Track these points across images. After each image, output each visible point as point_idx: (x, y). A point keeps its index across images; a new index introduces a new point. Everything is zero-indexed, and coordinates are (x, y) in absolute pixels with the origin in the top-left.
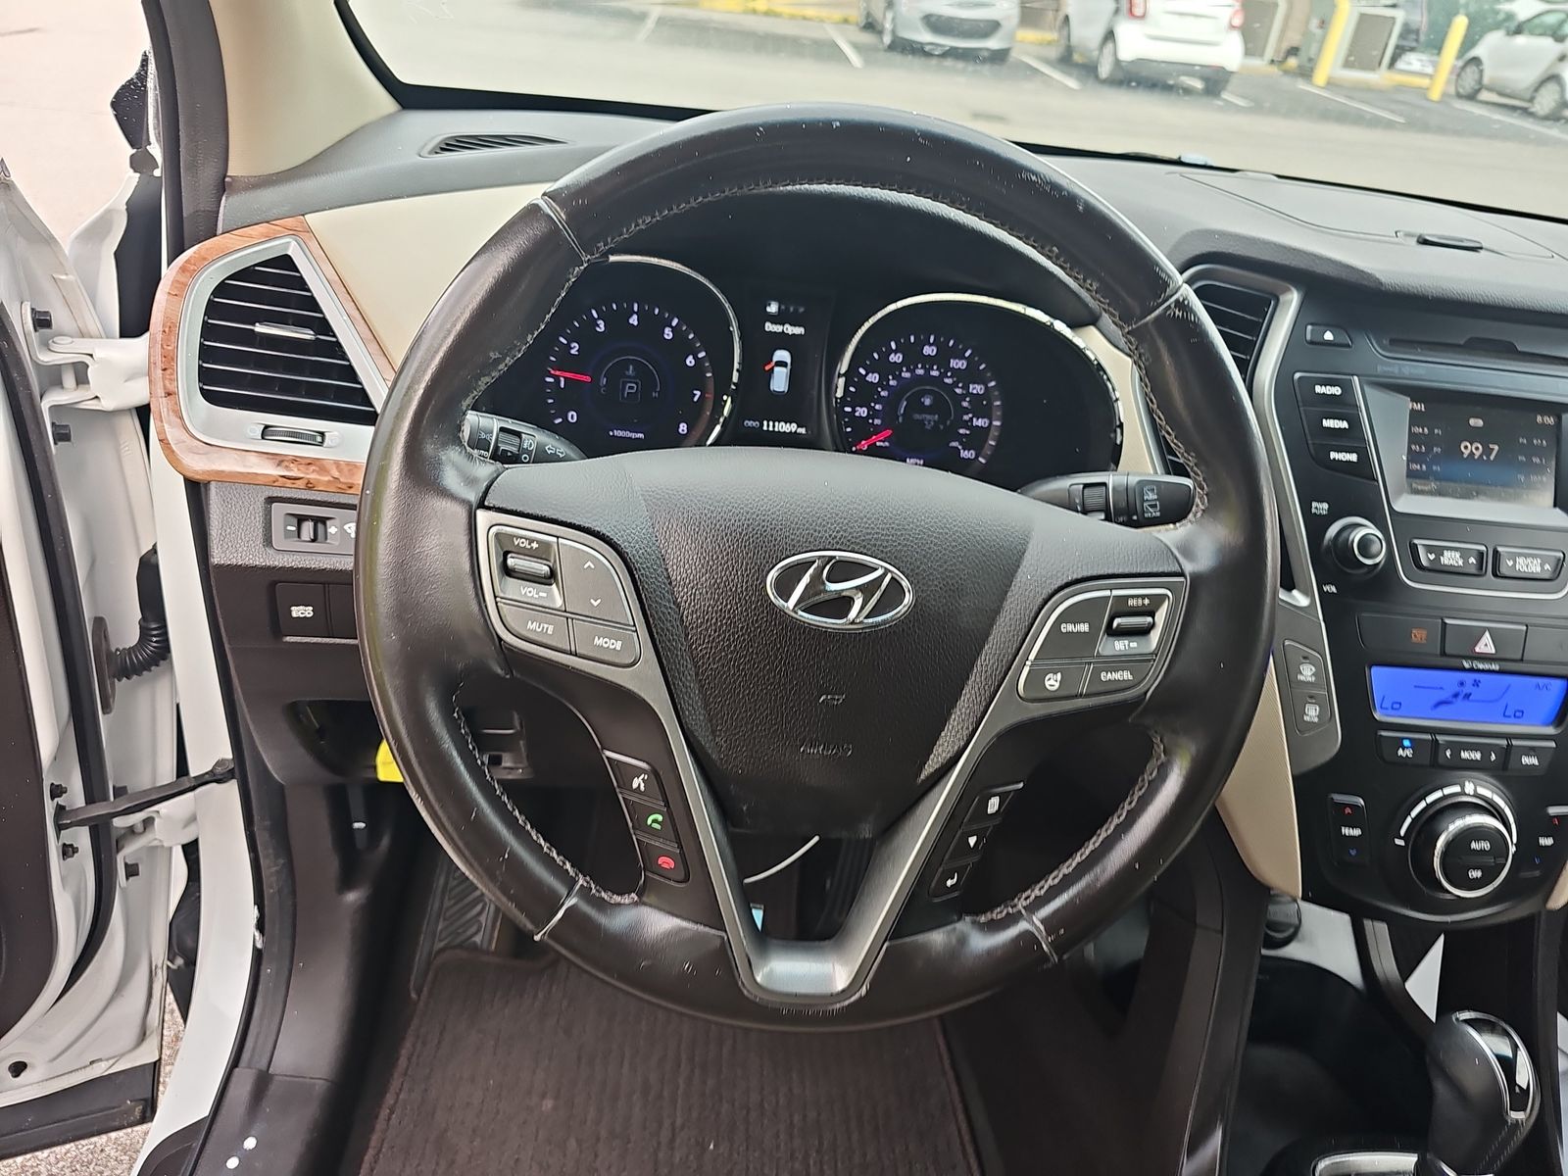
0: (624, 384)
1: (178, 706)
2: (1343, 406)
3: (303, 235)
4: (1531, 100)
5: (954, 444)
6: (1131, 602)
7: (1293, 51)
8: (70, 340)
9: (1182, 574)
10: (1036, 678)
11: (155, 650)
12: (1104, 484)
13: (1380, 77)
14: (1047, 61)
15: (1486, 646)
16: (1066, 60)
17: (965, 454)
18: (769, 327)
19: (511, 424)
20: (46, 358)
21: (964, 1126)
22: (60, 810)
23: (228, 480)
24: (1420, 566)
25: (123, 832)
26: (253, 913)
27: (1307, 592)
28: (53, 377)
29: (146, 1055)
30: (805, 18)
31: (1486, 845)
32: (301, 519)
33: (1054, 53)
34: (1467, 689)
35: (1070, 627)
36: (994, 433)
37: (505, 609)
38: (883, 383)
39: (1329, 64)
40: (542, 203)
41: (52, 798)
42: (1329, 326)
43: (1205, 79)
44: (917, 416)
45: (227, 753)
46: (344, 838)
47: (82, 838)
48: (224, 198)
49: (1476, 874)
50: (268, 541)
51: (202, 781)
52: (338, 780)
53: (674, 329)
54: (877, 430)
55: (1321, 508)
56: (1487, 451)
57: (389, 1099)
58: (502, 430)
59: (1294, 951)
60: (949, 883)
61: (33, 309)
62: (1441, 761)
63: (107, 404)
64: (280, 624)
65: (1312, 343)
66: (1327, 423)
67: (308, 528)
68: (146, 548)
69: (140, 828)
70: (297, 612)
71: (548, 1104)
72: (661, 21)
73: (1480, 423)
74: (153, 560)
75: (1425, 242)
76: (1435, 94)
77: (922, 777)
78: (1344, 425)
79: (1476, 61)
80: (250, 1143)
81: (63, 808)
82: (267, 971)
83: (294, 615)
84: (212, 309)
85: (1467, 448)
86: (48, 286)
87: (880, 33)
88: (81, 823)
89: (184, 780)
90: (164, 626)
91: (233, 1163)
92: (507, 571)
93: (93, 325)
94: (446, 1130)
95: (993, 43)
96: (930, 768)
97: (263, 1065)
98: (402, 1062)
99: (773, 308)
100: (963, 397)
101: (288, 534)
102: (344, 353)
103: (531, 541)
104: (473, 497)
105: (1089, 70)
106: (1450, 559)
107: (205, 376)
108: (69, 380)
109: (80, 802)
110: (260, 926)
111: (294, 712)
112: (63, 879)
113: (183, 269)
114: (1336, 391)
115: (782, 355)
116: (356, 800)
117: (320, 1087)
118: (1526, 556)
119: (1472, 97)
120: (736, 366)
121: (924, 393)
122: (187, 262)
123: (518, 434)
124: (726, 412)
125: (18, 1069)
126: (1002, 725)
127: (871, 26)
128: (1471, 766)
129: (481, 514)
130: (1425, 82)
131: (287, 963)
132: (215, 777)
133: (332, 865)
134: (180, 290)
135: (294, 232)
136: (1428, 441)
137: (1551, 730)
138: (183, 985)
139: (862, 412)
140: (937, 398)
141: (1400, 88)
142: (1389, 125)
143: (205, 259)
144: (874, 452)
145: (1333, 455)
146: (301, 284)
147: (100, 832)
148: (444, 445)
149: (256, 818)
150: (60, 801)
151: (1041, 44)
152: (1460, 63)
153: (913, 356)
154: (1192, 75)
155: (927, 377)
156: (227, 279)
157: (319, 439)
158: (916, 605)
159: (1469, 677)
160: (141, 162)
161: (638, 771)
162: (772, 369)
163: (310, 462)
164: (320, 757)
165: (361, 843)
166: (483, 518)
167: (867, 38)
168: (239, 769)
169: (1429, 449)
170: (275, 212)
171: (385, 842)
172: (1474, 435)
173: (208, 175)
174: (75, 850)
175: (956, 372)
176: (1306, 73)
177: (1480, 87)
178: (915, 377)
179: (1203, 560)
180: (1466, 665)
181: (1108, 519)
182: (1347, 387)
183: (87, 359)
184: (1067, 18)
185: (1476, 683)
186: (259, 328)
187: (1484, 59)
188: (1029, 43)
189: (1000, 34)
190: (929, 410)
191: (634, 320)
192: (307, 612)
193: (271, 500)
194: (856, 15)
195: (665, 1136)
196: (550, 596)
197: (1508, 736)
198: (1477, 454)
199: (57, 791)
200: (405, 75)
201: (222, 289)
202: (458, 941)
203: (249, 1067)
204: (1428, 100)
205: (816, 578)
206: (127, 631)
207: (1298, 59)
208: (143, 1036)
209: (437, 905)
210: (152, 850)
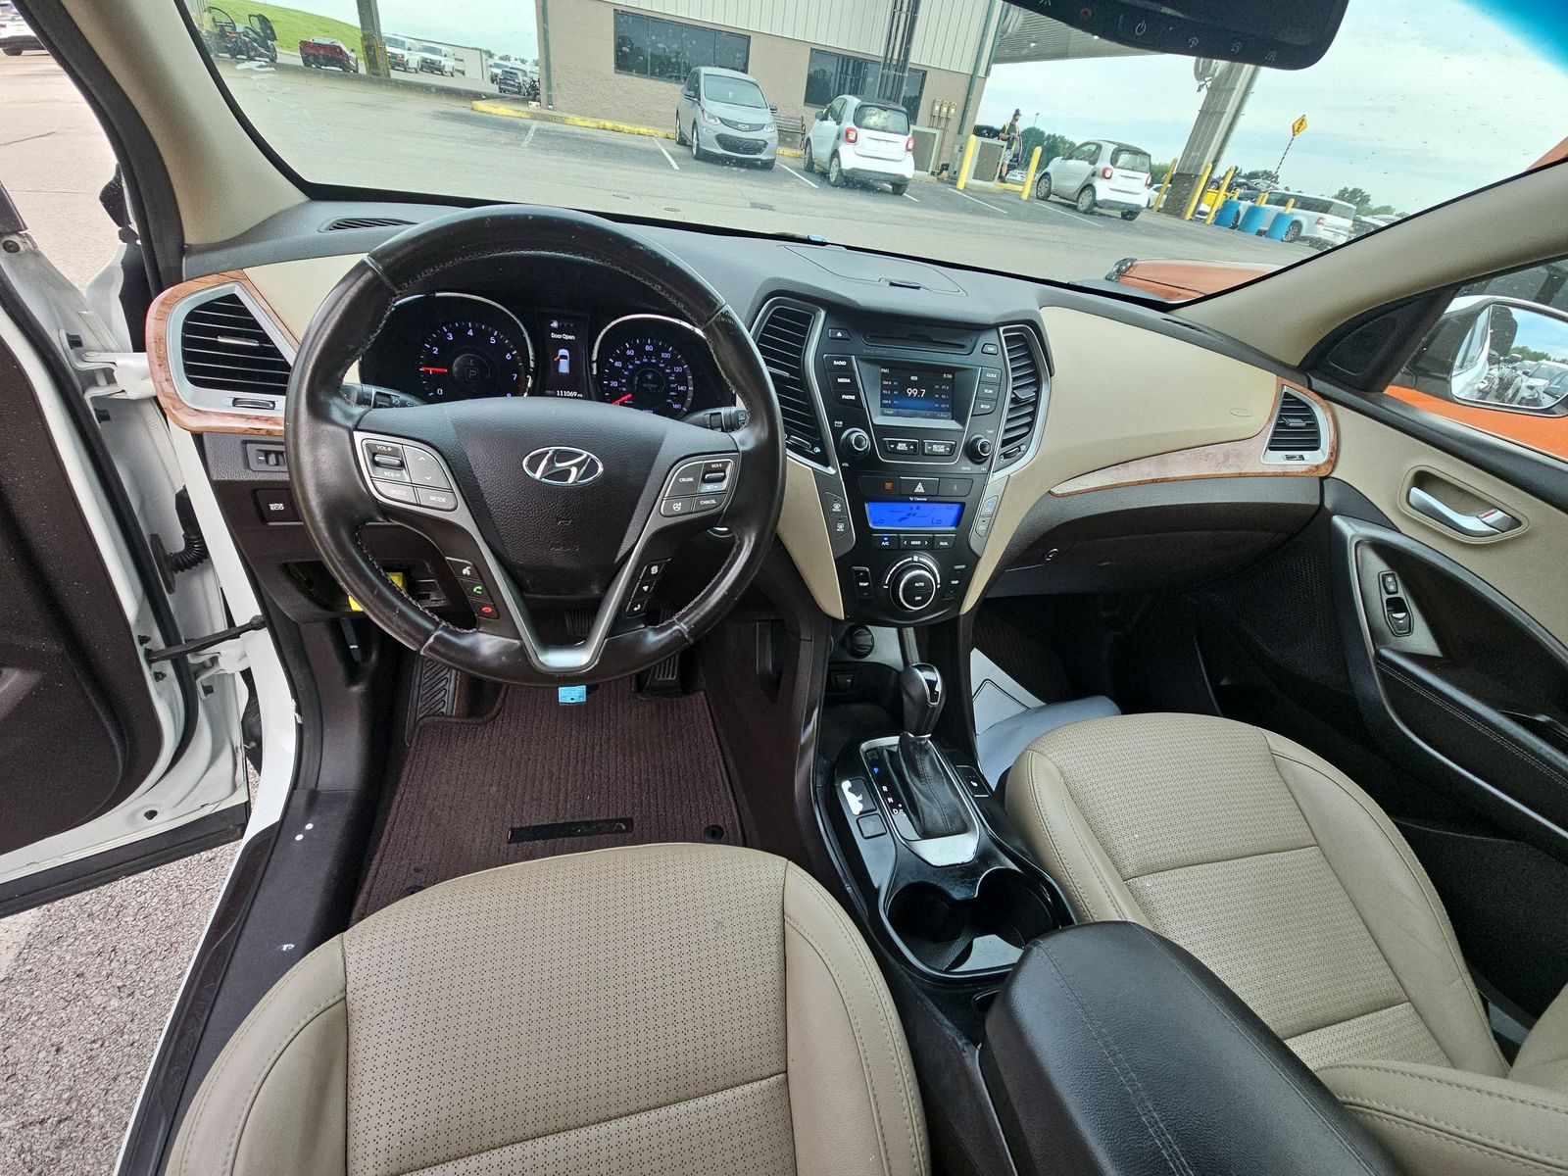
0: (468, 371)
1: (221, 589)
2: (847, 371)
3: (245, 282)
4: (1077, 201)
5: (669, 401)
6: (713, 466)
7: (945, 167)
8: (97, 354)
9: (737, 451)
10: (669, 506)
11: (197, 555)
12: (720, 413)
13: (994, 185)
14: (797, 170)
15: (920, 489)
16: (809, 168)
17: (676, 406)
18: (553, 335)
19: (383, 390)
20: (82, 366)
21: (723, 769)
22: (148, 653)
23: (213, 432)
24: (887, 451)
25: (197, 668)
26: (292, 704)
27: (834, 467)
28: (90, 379)
29: (240, 798)
30: (639, 134)
31: (922, 584)
32: (267, 453)
33: (802, 164)
34: (913, 512)
35: (684, 480)
36: (690, 394)
37: (377, 483)
38: (624, 367)
39: (965, 178)
40: (367, 261)
41: (141, 644)
42: (840, 329)
43: (892, 184)
44: (645, 385)
45: (258, 612)
46: (346, 655)
47: (168, 669)
48: (184, 260)
49: (918, 598)
50: (247, 465)
51: (245, 629)
52: (331, 615)
53: (496, 338)
54: (625, 394)
55: (839, 424)
56: (920, 393)
57: (398, 797)
58: (378, 393)
59: (872, 658)
60: (636, 609)
61: (68, 335)
62: (902, 546)
63: (132, 395)
64: (264, 516)
65: (831, 338)
66: (839, 380)
67: (272, 459)
68: (179, 489)
69: (209, 664)
70: (273, 507)
71: (494, 789)
72: (539, 132)
73: (916, 378)
74: (185, 495)
75: (892, 284)
76: (1025, 196)
77: (617, 560)
78: (849, 381)
79: (1047, 174)
80: (309, 826)
81: (151, 650)
82: (307, 737)
83: (272, 508)
84: (187, 328)
85: (910, 391)
86: (76, 320)
87: (691, 147)
88: (165, 658)
89: (233, 632)
90: (201, 537)
91: (299, 837)
92: (376, 464)
93: (112, 345)
94: (433, 809)
95: (763, 156)
96: (620, 554)
97: (312, 786)
98: (404, 779)
99: (555, 324)
100: (670, 374)
101: (260, 462)
102: (280, 353)
103: (387, 447)
104: (350, 425)
105: (824, 175)
106: (902, 447)
107: (189, 370)
108: (102, 381)
109: (162, 646)
110: (299, 710)
111: (286, 568)
112: (159, 693)
113: (163, 303)
114: (843, 363)
115: (563, 352)
116: (349, 632)
117: (352, 794)
118: (938, 444)
119: (1045, 198)
120: (531, 358)
121: (648, 372)
122: (165, 299)
123: (389, 396)
124: (529, 385)
125: (151, 815)
126: (654, 530)
127: (682, 142)
128: (916, 549)
129: (356, 434)
130: (1020, 188)
131: (319, 730)
132: (254, 626)
133: (339, 671)
134: (162, 317)
135: (236, 280)
136: (891, 388)
137: (953, 528)
138: (255, 756)
139: (614, 384)
140: (655, 375)
141: (1006, 192)
142: (998, 216)
143: (176, 297)
144: (622, 404)
145: (843, 396)
146: (246, 312)
147: (179, 664)
148: (331, 397)
149: (283, 646)
150: (147, 645)
151: (795, 157)
152: (1038, 176)
153: (640, 351)
154: (886, 181)
155: (649, 364)
156: (195, 309)
157: (271, 405)
158: (604, 473)
159: (915, 505)
160: (126, 236)
161: (465, 565)
162: (558, 361)
163: (267, 420)
164: (315, 600)
165: (357, 657)
166: (358, 436)
167: (681, 150)
168: (268, 619)
169: (892, 392)
170: (223, 267)
171: (374, 657)
172: (913, 385)
173: (171, 244)
174: (164, 676)
175: (665, 359)
176: (953, 181)
177: (1049, 193)
178: (643, 364)
179: (749, 445)
180: (911, 499)
181: (723, 431)
182: (849, 362)
183: (112, 366)
184: (809, 139)
185: (918, 508)
186: (221, 340)
187: (1052, 175)
188: (787, 157)
189: (766, 150)
190: (652, 381)
191: (471, 333)
192: (281, 507)
193: (245, 442)
194: (673, 133)
195: (562, 796)
196: (403, 477)
197: (934, 532)
198: (915, 394)
199: (143, 640)
200: (310, 177)
201: (191, 316)
202: (431, 712)
203: (304, 788)
204: (1021, 199)
205: (551, 460)
206: (177, 541)
207: (947, 172)
208: (234, 788)
209: (416, 694)
210: (222, 676)
